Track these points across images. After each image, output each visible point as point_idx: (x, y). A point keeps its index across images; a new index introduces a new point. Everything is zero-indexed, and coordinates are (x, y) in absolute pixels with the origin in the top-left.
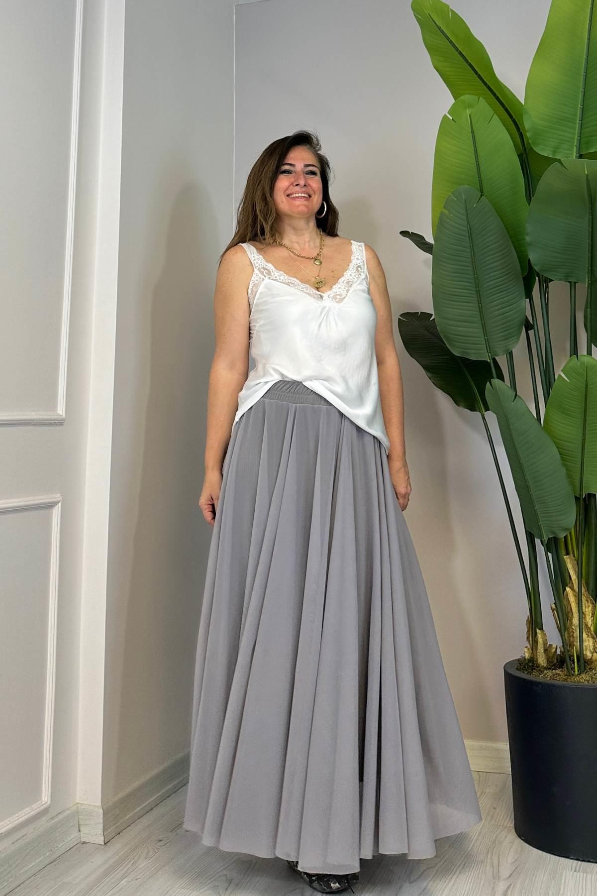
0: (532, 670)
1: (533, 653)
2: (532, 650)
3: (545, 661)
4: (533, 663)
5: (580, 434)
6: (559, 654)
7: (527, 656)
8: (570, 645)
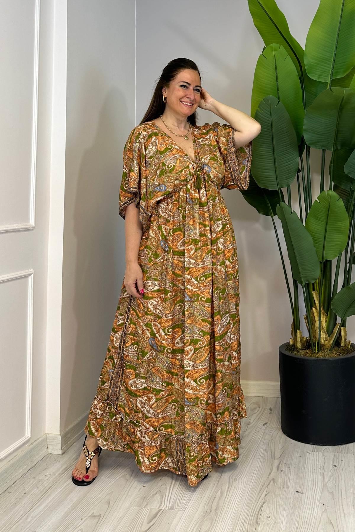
0: (294, 350)
1: (294, 342)
2: (294, 340)
3: (301, 346)
4: (294, 347)
5: (324, 230)
6: (307, 341)
7: (291, 343)
8: (313, 337)
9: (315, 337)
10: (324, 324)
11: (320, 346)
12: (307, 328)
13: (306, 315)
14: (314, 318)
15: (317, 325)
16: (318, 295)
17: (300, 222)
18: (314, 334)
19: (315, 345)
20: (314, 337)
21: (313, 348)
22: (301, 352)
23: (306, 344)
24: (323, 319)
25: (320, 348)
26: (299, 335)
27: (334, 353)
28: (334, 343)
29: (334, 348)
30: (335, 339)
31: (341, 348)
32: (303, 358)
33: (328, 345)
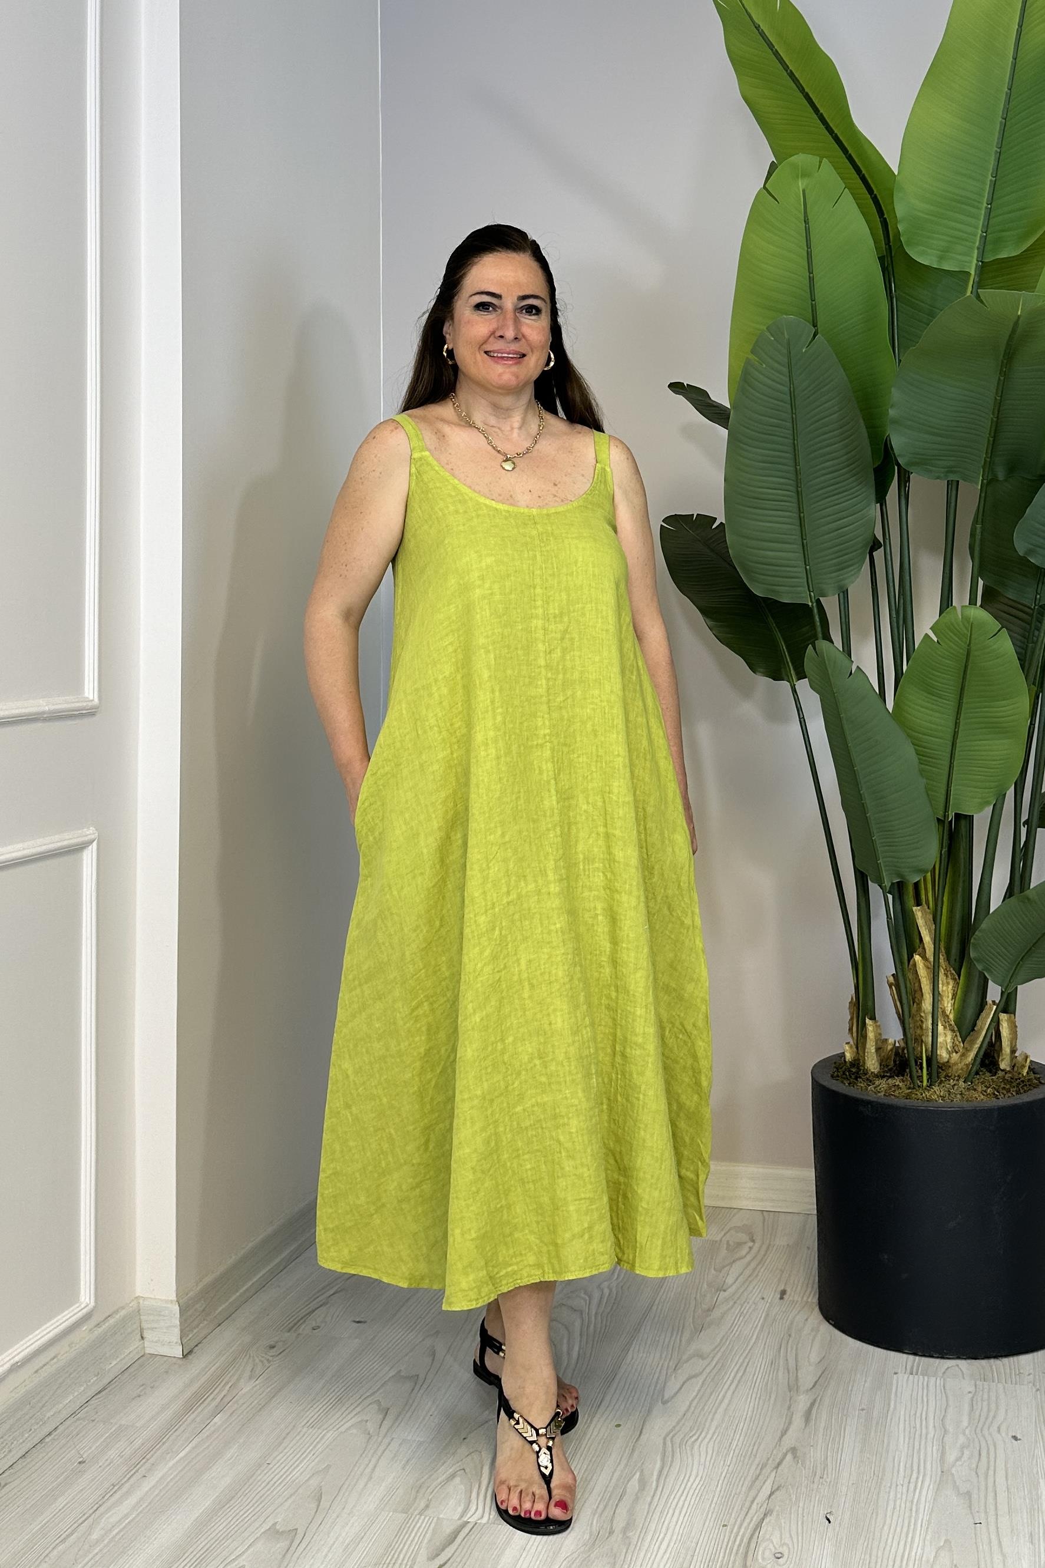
0: (857, 1080)
1: (858, 1053)
2: (857, 1048)
3: (877, 1065)
4: (858, 1068)
5: (951, 724)
6: (897, 1052)
7: (849, 1056)
8: (916, 1039)
9: (922, 1041)
10: (948, 1005)
11: (934, 1067)
12: (898, 1013)
13: (893, 975)
14: (917, 985)
15: (927, 1005)
16: (931, 917)
17: (879, 701)
18: (919, 1031)
19: (921, 1064)
20: (919, 1041)
21: (915, 1074)
22: (877, 1083)
23: (895, 1061)
24: (947, 988)
25: (934, 1074)
26: (871, 1034)
27: (980, 1089)
28: (979, 1060)
29: (977, 1073)
30: (980, 1048)
31: (1000, 1074)
32: (887, 1101)
33: (960, 1066)
